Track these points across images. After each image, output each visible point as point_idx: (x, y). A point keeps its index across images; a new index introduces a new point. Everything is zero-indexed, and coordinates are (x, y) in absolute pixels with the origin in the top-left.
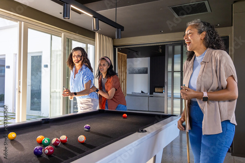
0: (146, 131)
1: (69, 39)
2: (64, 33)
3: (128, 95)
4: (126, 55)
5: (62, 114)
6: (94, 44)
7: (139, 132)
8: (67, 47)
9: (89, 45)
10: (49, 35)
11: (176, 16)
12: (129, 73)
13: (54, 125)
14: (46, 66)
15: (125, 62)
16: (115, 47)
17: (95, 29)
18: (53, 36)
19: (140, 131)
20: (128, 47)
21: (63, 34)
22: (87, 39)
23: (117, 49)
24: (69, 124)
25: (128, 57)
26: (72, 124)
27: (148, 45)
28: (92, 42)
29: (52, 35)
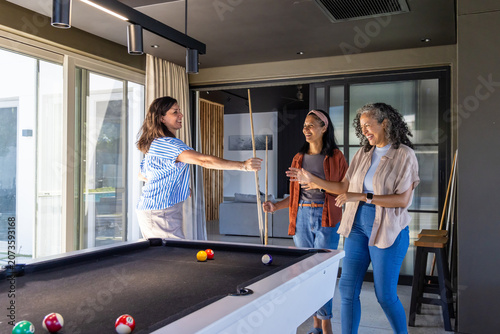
0: (251, 292)
1: (80, 70)
2: (69, 56)
3: (227, 199)
4: (222, 106)
5: (64, 252)
6: (142, 83)
7: (235, 294)
8: (76, 89)
9: (130, 84)
10: (33, 61)
11: (332, 20)
12: (230, 149)
13: (34, 280)
14: (28, 133)
15: (221, 122)
16: (192, 88)
17: (133, 50)
18: (41, 62)
19: (239, 291)
20: (225, 88)
21: (66, 57)
22: (125, 70)
23: (197, 93)
24: (72, 278)
25: (227, 111)
26: (82, 276)
27: (269, 85)
28: (138, 75)
29: (38, 59)
